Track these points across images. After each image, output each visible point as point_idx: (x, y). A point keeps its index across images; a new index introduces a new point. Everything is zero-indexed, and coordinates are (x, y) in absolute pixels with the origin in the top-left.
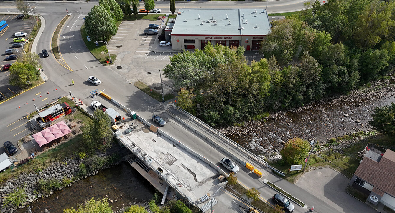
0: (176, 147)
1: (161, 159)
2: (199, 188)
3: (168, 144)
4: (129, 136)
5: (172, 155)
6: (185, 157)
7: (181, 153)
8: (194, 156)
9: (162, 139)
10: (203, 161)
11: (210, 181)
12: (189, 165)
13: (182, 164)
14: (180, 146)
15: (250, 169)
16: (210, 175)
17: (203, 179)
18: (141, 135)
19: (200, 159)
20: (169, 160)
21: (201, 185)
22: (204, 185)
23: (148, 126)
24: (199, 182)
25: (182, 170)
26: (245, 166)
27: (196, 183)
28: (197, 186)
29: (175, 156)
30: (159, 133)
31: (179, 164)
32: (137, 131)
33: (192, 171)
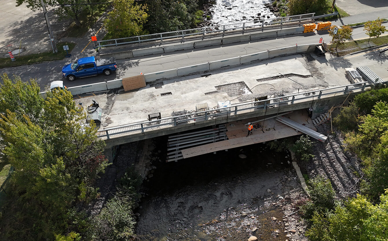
0: (211, 75)
1: (225, 97)
2: (327, 77)
3: (194, 81)
4: (111, 124)
5: (228, 85)
6: (243, 72)
7: (229, 73)
8: (249, 63)
9: (173, 85)
10: (267, 59)
11: (317, 64)
12: (266, 74)
13: (257, 80)
14: (212, 70)
15: (312, 30)
16: (303, 62)
17: (306, 70)
18: (129, 106)
19: (261, 60)
20: (235, 90)
21: (321, 74)
22: (320, 71)
23: (114, 89)
24: (312, 75)
25: (273, 83)
26: (302, 32)
27: (310, 78)
28: (318, 78)
29: (233, 82)
30: (150, 83)
31: (254, 82)
32: (110, 108)
33: (283, 75)
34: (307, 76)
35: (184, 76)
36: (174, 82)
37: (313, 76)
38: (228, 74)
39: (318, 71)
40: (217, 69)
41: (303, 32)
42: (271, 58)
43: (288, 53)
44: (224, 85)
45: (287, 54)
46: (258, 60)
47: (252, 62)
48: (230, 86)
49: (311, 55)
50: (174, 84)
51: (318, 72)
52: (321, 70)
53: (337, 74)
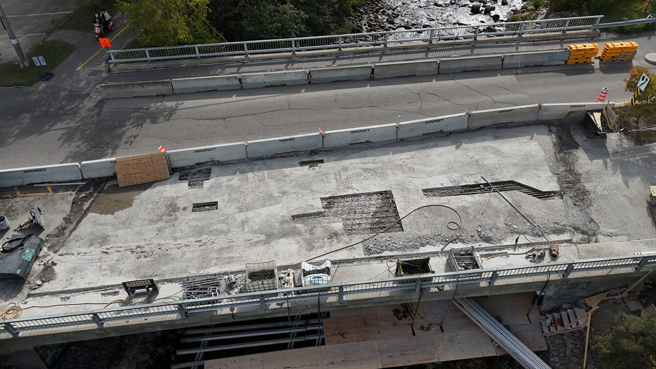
0: (322, 162)
1: (334, 235)
2: (598, 205)
3: (279, 177)
4: (51, 282)
5: (352, 196)
6: (397, 163)
7: (364, 163)
8: (419, 139)
9: (229, 180)
10: (463, 132)
11: (580, 160)
12: (449, 175)
13: (425, 191)
14: (330, 149)
15: (587, 58)
16: (547, 148)
17: (550, 174)
18: (110, 234)
19: (447, 132)
20: (364, 215)
21: (585, 193)
22: (585, 185)
23: (99, 178)
24: (562, 193)
25: (461, 204)
26: (563, 63)
27: (556, 201)
28: (575, 205)
29: (365, 189)
30: (182, 169)
31: (416, 197)
32: (67, 232)
33: (489, 182)
34: (549, 193)
35: (261, 159)
36: (234, 174)
37: (564, 197)
38: (362, 166)
39: (579, 181)
40: (341, 148)
41: (566, 61)
42: (474, 131)
43: (516, 120)
44: (343, 197)
45: (512, 122)
46: (441, 131)
47: (426, 136)
48: (357, 200)
49: (572, 132)
50: (232, 179)
51: (578, 185)
52: (589, 181)
53: (627, 197)
